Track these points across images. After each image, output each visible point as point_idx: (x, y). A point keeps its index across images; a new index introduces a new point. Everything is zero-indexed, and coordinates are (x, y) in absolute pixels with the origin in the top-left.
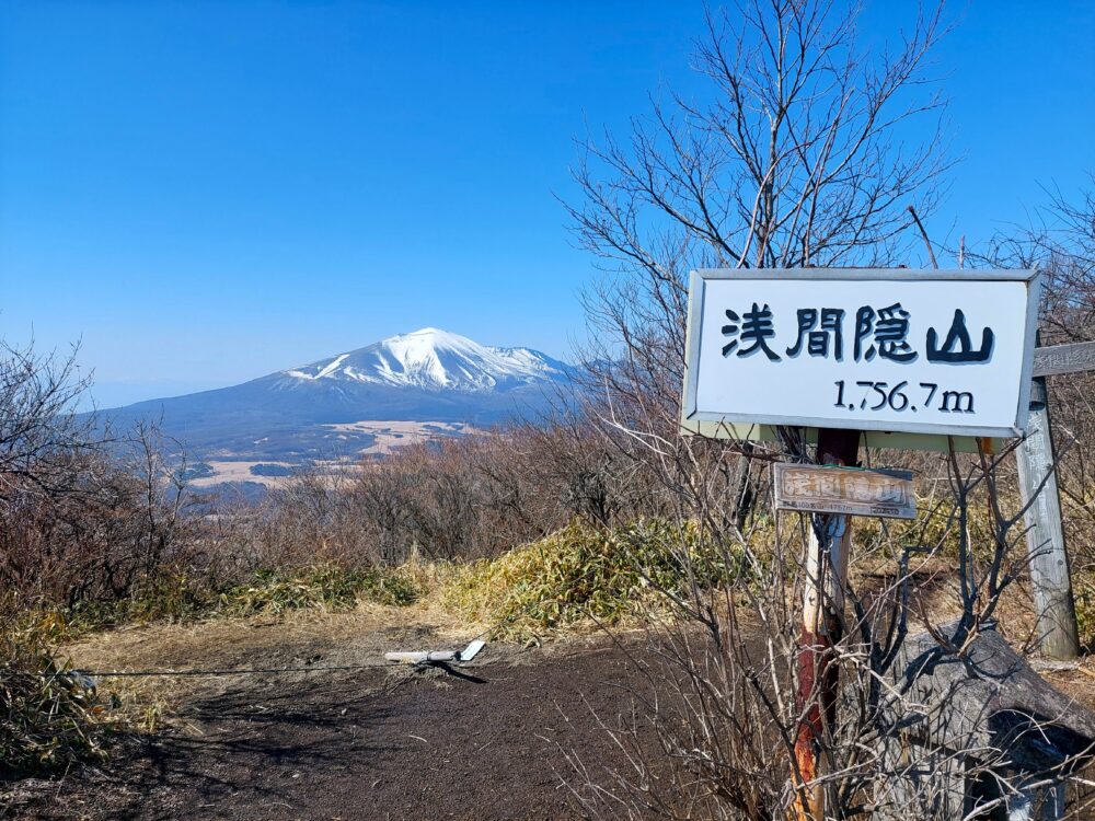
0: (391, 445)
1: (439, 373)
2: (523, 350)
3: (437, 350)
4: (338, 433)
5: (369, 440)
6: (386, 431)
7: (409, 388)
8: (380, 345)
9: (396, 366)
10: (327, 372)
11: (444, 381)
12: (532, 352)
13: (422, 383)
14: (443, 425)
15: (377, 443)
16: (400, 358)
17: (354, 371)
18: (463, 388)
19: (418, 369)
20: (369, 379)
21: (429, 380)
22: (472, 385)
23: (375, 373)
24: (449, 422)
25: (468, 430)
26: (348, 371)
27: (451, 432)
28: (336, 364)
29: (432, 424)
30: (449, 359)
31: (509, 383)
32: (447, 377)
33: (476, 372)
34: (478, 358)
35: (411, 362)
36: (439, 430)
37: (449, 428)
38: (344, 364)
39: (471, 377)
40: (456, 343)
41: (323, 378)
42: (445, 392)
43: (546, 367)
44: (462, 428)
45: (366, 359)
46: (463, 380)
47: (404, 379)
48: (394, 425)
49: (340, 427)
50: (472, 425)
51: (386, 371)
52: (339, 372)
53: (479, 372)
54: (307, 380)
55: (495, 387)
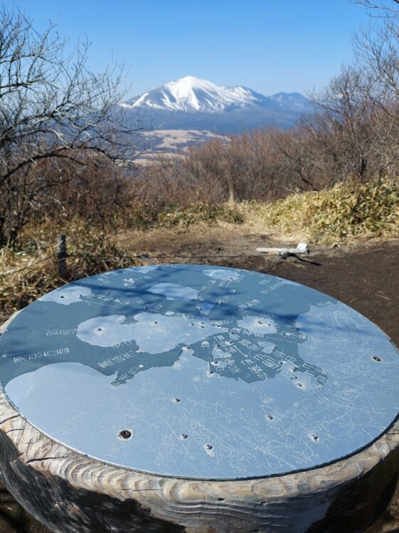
0: (172, 143)
1: (195, 103)
2: (240, 88)
3: (193, 89)
4: (145, 137)
5: (160, 140)
6: (168, 136)
7: (179, 111)
8: (164, 87)
9: (173, 99)
10: (137, 103)
11: (197, 107)
12: (245, 88)
13: (186, 108)
14: (197, 132)
15: (163, 142)
16: (174, 94)
17: (151, 103)
18: (207, 111)
19: (184, 100)
20: (155, 106)
21: (189, 106)
22: (212, 109)
23: (161, 103)
24: (200, 130)
25: (210, 134)
26: (148, 102)
27: (201, 136)
28: (142, 99)
29: (192, 131)
30: (200, 94)
31: (231, 108)
32: (199, 105)
33: (214, 101)
34: (215, 94)
35: (180, 96)
36: (194, 134)
37: (201, 134)
38: (146, 99)
39: (211, 104)
40: (203, 84)
41: (136, 107)
42: (198, 113)
43: (252, 98)
44: (206, 133)
45: (157, 96)
46: (207, 105)
47: (178, 107)
48: (172, 132)
49: (146, 134)
50: (212, 132)
51: (167, 102)
52: (144, 104)
53: (216, 101)
54: (128, 108)
55: (225, 110)
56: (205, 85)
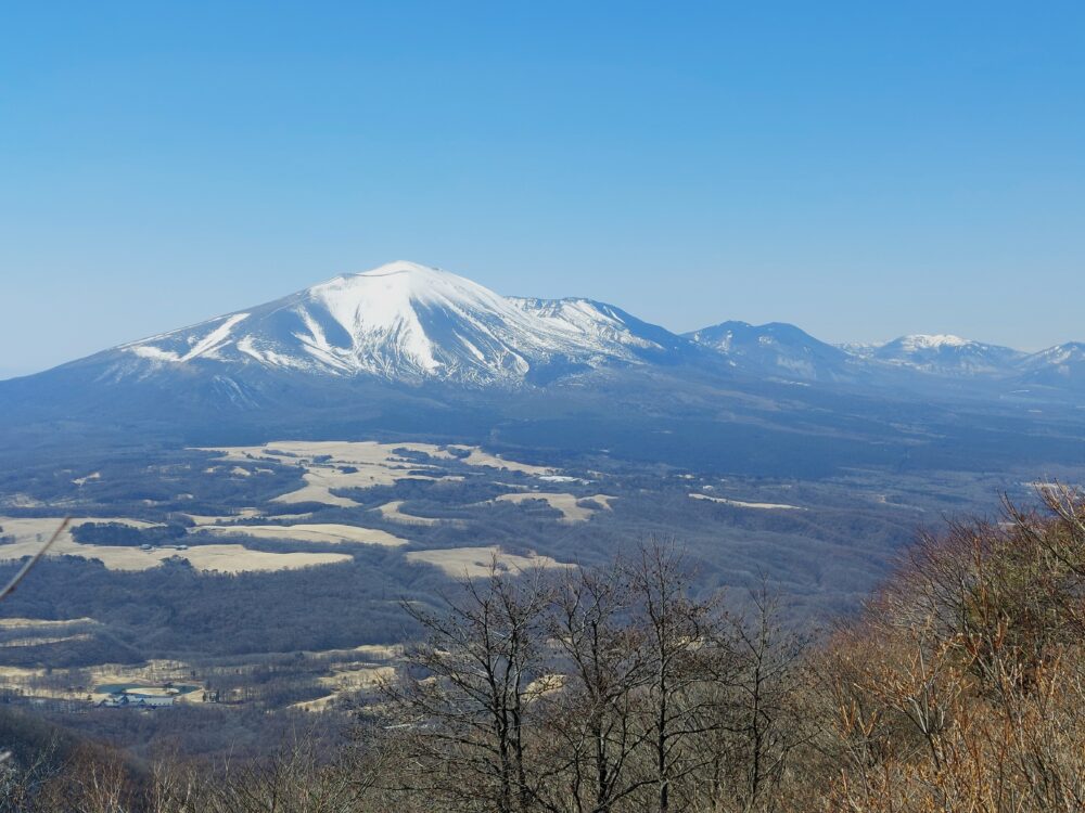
0: (337, 486)
1: (420, 349)
2: (581, 303)
3: (415, 304)
4: (233, 465)
5: (292, 477)
6: (322, 461)
7: (363, 378)
8: (306, 294)
9: (338, 336)
10: (206, 347)
11: (430, 365)
12: (599, 307)
13: (388, 369)
14: (431, 450)
15: (305, 484)
16: (346, 321)
17: (258, 346)
18: (465, 377)
19: (380, 340)
20: (285, 360)
21: (400, 361)
22: (484, 372)
23: (296, 349)
24: (442, 444)
25: (479, 458)
26: (245, 345)
27: (447, 463)
28: (222, 333)
29: (410, 447)
30: (439, 322)
31: (553, 369)
32: (436, 357)
33: (489, 346)
34: (495, 320)
35: (368, 325)
36: (424, 458)
37: (444, 455)
38: (238, 332)
39: (481, 357)
40: (451, 290)
41: (197, 360)
42: (431, 385)
43: (626, 337)
44: (467, 454)
45: (280, 324)
46: (466, 361)
47: (353, 361)
48: (338, 449)
49: (235, 453)
50: (490, 450)
51: (318, 345)
52: (229, 349)
53: (497, 345)
54: (167, 363)
55: (529, 376)
56: (457, 290)
